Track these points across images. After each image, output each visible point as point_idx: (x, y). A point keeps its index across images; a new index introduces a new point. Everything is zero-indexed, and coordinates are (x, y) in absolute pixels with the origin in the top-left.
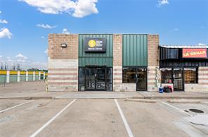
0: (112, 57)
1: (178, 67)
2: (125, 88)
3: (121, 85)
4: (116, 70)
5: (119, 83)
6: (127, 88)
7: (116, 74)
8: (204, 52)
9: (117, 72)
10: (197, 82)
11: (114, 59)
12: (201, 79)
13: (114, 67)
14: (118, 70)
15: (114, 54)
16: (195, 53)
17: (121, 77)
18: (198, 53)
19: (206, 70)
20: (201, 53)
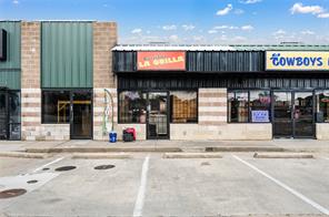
0: (20, 70)
1: (156, 89)
2: (45, 133)
3: (37, 128)
4: (27, 96)
5: (35, 124)
6: (49, 134)
7: (27, 105)
9: (29, 100)
11: (24, 74)
12: (203, 114)
13: (24, 91)
14: (33, 95)
15: (24, 63)
16: (162, 61)
17: (39, 110)
18: (168, 61)
19: (215, 95)
20: (175, 60)
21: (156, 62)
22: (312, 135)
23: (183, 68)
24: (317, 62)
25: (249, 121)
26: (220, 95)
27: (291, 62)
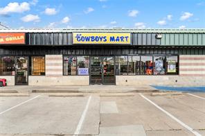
8: (23, 37)
10: (43, 74)
12: (48, 70)
16: (11, 39)
18: (15, 38)
19: (55, 59)
20: (18, 38)
21: (7, 39)
22: (113, 82)
23: (23, 43)
24: (103, 39)
25: (77, 74)
26: (58, 59)
27: (88, 39)
